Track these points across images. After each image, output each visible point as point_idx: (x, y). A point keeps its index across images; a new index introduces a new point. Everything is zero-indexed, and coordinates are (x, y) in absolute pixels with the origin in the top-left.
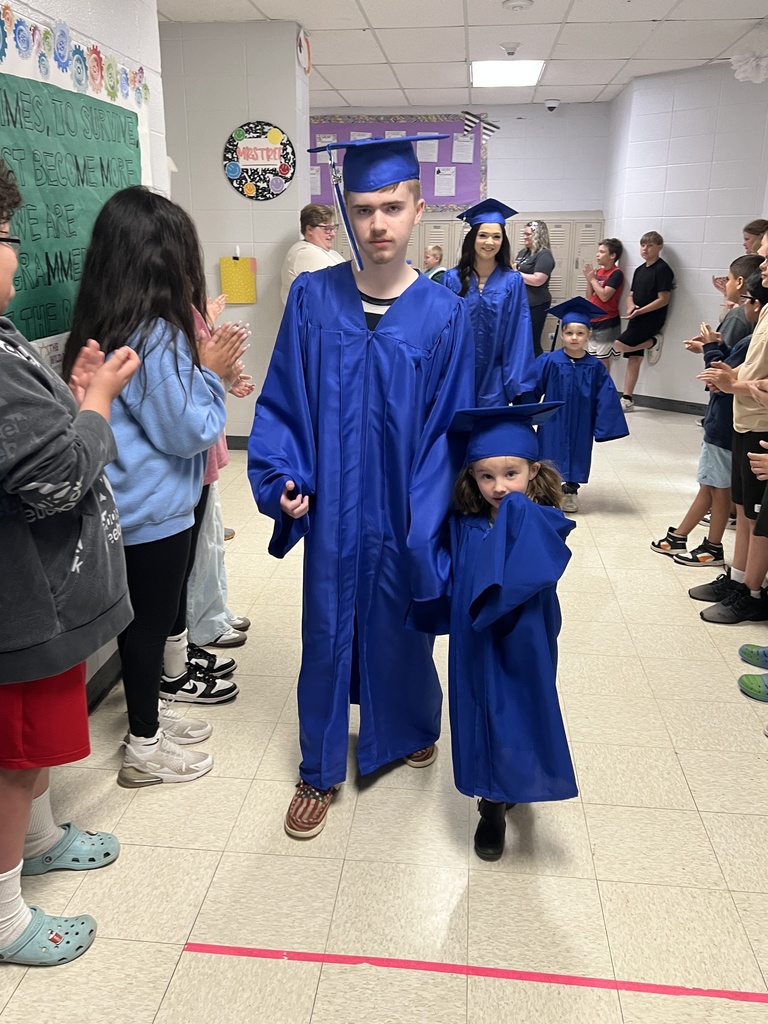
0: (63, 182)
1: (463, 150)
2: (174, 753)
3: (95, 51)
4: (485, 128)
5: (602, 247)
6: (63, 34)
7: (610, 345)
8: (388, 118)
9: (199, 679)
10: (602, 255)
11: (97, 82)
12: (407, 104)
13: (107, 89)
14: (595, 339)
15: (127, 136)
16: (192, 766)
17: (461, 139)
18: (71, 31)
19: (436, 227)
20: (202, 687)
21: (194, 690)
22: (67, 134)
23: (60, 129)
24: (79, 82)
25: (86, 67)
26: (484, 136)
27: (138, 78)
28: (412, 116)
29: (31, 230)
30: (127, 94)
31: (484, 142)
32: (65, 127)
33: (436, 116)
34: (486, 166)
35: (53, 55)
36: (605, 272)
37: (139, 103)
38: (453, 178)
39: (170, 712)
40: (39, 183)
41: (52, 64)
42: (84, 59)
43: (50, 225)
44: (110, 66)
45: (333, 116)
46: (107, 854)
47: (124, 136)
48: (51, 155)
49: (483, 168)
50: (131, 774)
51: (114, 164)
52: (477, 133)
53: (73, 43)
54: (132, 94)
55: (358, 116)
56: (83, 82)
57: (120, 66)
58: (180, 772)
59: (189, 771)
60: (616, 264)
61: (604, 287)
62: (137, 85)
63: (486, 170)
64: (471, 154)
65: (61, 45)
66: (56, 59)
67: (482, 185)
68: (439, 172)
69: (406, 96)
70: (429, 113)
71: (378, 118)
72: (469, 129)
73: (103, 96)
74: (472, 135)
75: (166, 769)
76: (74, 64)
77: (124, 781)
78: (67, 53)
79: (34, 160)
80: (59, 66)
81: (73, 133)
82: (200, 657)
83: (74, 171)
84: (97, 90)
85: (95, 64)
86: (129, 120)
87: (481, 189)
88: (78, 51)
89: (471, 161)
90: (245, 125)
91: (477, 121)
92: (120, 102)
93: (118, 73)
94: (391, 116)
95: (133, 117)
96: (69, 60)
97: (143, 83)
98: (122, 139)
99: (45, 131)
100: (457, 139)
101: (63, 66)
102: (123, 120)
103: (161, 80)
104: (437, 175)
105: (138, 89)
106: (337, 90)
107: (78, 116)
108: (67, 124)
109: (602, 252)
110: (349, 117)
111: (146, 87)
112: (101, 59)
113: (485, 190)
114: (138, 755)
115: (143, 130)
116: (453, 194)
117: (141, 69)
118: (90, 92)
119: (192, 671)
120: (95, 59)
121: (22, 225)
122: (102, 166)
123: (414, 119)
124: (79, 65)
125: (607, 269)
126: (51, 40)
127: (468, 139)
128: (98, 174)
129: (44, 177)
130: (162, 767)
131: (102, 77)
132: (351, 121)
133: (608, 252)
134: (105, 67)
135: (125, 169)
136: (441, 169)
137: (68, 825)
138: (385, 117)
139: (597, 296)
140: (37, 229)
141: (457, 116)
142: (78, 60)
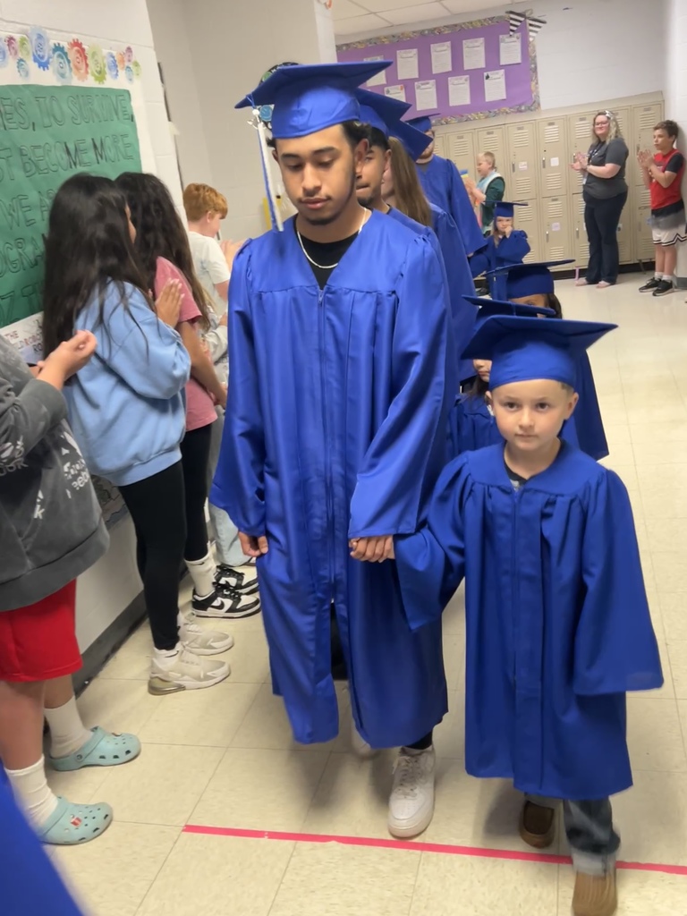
0: (54, 168)
1: (510, 51)
2: (192, 663)
3: (77, 44)
4: (531, 25)
5: (658, 132)
6: (40, 37)
7: (674, 231)
8: (432, 31)
9: (225, 596)
10: (660, 140)
11: (83, 71)
12: (449, 14)
13: (93, 75)
14: (659, 227)
15: (120, 114)
16: (209, 674)
17: (507, 40)
18: (48, 31)
19: (489, 133)
20: (228, 603)
21: (221, 606)
22: (55, 125)
23: (47, 121)
24: (63, 76)
25: (69, 61)
26: (531, 34)
27: (126, 58)
28: (456, 25)
29: (25, 217)
30: (117, 75)
31: (531, 39)
32: (52, 119)
33: (480, 21)
34: (535, 64)
35: (32, 58)
36: (665, 157)
37: (131, 80)
38: (502, 81)
39: (192, 627)
40: (28, 174)
41: (32, 66)
42: (66, 54)
43: (44, 209)
44: (94, 54)
45: (378, 38)
46: (128, 752)
47: (117, 114)
48: (38, 147)
49: (533, 66)
50: (158, 684)
51: (108, 142)
52: (523, 32)
53: (52, 43)
54: (122, 73)
55: (402, 34)
56: (67, 75)
57: (105, 52)
58: (199, 679)
59: (207, 678)
60: (675, 146)
61: (664, 172)
62: (127, 64)
63: (536, 68)
64: (519, 55)
65: (40, 47)
66: (35, 60)
67: (533, 83)
68: (488, 77)
69: (445, 7)
70: (474, 18)
71: (422, 33)
72: (515, 28)
73: (91, 82)
74: (518, 34)
75: (186, 677)
76: (55, 61)
77: (153, 690)
78: (47, 52)
79: (22, 155)
80: (39, 67)
81: (60, 123)
82: (229, 576)
83: (65, 156)
84: (83, 78)
85: (78, 55)
86: (121, 98)
87: (533, 88)
88: (58, 48)
89: (519, 60)
90: (273, 69)
91: (522, 19)
92: (110, 83)
93: (104, 58)
94: (435, 29)
95: (126, 95)
96: (49, 58)
97: (133, 59)
98: (115, 117)
99: (31, 128)
100: (503, 41)
101: (44, 65)
102: (114, 99)
103: (153, 53)
104: (486, 82)
105: (128, 67)
106: (375, 13)
107: (65, 107)
108: (54, 117)
109: (660, 136)
110: (393, 36)
111: (136, 64)
112: (83, 50)
113: (537, 88)
114: (161, 666)
115: (138, 105)
116: (504, 97)
117: (129, 49)
118: (75, 82)
119: (220, 589)
120: (78, 52)
121: (15, 214)
122: (95, 146)
123: (458, 28)
124: (62, 61)
125: (665, 153)
126: (28, 46)
127: (514, 39)
128: (92, 154)
129: (34, 168)
130: (183, 675)
131: (87, 65)
132: (396, 40)
133: (667, 135)
134: (89, 57)
135: (120, 144)
136: (489, 73)
137: (96, 728)
138: (429, 30)
139: (657, 183)
140: (30, 215)
141: (500, 17)
142: (59, 56)
